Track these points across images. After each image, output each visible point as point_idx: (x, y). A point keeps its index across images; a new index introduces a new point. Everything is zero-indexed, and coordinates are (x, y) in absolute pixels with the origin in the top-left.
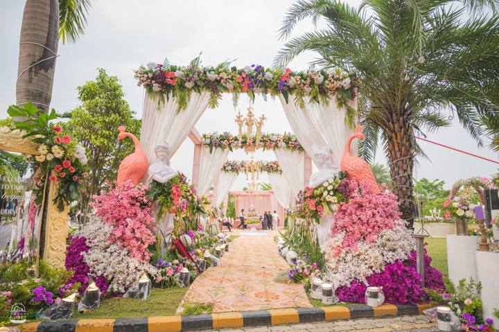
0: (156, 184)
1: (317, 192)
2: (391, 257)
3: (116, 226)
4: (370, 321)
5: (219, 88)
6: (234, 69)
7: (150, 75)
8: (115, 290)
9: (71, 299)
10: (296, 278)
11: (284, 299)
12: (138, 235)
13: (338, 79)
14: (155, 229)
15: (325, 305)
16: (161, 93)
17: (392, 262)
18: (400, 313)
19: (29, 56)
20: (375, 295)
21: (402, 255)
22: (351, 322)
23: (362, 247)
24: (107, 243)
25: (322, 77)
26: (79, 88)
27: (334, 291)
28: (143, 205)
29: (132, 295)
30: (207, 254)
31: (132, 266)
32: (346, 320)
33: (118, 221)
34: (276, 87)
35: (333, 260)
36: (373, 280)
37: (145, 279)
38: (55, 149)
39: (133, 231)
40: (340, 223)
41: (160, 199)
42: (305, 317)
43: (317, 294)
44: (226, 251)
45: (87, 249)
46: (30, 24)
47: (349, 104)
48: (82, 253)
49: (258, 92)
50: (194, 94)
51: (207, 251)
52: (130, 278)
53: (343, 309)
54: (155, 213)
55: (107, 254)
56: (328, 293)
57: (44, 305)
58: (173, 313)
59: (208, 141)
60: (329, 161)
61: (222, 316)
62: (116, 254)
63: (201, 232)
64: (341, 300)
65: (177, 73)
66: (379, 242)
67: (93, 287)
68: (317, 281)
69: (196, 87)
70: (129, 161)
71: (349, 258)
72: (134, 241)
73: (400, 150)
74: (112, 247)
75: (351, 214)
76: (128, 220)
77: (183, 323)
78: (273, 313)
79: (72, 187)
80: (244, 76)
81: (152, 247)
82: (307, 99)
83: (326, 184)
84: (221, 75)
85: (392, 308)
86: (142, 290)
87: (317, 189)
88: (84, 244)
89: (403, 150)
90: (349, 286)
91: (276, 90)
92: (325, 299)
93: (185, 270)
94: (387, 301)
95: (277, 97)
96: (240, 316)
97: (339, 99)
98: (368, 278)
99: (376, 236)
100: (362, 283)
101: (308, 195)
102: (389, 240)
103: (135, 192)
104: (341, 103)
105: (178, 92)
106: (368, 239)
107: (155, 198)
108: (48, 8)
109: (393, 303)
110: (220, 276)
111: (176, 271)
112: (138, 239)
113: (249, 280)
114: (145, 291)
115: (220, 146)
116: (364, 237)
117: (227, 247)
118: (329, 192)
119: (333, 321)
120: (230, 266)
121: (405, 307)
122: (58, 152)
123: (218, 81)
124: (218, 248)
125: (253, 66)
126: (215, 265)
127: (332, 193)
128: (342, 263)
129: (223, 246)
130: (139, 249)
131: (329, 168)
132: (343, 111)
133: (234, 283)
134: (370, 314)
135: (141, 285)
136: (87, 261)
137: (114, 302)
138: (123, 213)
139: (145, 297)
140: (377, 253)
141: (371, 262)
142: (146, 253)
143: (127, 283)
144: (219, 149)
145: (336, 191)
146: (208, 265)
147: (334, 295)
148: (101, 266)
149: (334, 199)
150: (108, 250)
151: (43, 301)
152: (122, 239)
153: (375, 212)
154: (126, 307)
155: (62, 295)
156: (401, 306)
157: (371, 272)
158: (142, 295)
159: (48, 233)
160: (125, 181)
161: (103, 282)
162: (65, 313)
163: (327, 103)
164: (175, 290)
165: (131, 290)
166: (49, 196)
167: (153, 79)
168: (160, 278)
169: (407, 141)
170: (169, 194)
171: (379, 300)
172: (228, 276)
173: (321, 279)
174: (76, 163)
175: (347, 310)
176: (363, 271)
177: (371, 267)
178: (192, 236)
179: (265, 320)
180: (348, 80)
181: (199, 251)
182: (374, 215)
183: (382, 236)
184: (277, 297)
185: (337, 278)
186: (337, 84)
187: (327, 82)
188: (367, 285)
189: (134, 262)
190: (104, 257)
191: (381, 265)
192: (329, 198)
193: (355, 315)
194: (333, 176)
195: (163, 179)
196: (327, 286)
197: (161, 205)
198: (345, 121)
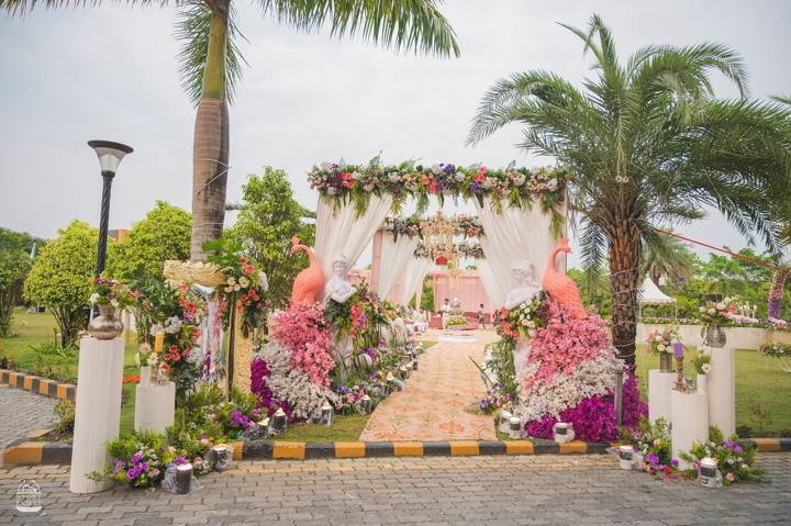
0: (334, 303)
1: (513, 315)
2: (588, 391)
3: (295, 350)
4: (554, 457)
5: (402, 191)
6: (420, 168)
7: (325, 178)
8: (299, 415)
9: (265, 422)
10: (488, 408)
11: (470, 432)
12: (318, 361)
13: (542, 181)
14: (334, 352)
15: (512, 439)
16: (337, 196)
17: (590, 397)
18: (590, 451)
19: (204, 173)
20: (562, 432)
21: (601, 390)
22: (533, 457)
23: (558, 378)
24: (288, 369)
25: (524, 177)
26: (243, 186)
27: (522, 426)
28: (321, 327)
29: (316, 421)
30: (390, 377)
31: (313, 392)
32: (529, 454)
33: (297, 344)
34: (469, 189)
35: (524, 392)
36: (566, 415)
37: (327, 407)
38: (242, 279)
39: (313, 355)
40: (537, 351)
41: (339, 320)
42: (486, 450)
43: (505, 428)
44: (415, 369)
45: (269, 373)
46: (203, 139)
47: (557, 210)
48: (264, 378)
49: (448, 194)
50: (373, 197)
51: (390, 374)
52: (312, 404)
53: (528, 444)
54: (334, 335)
55: (288, 379)
56: (516, 427)
57: (242, 428)
58: (357, 439)
59: (392, 226)
60: (529, 278)
61: (402, 445)
62: (297, 380)
63: (383, 349)
64: (530, 435)
65: (355, 175)
66: (576, 374)
67: (280, 412)
68: (506, 414)
69: (376, 189)
70: (304, 278)
71: (542, 390)
72: (314, 367)
73: (622, 262)
74: (292, 372)
75: (548, 342)
76: (308, 344)
77: (366, 449)
78: (453, 444)
79: (256, 315)
80: (431, 176)
81: (332, 373)
82: (506, 203)
83: (522, 307)
84: (404, 177)
85: (581, 445)
86: (325, 416)
87: (513, 310)
88: (265, 368)
89: (625, 259)
90: (540, 421)
91: (469, 192)
92: (512, 434)
93: (367, 398)
94: (577, 437)
95: (470, 200)
96: (421, 445)
97: (544, 203)
98: (561, 413)
99: (574, 368)
100: (554, 418)
101: (503, 317)
102: (589, 373)
103: (312, 313)
104: (546, 207)
105: (355, 196)
106: (565, 370)
107: (334, 320)
108: (220, 119)
109: (584, 440)
110: (404, 403)
111: (357, 398)
112: (318, 365)
113: (436, 409)
114: (329, 417)
115: (407, 232)
116: (561, 367)
117: (415, 364)
118: (526, 315)
119: (514, 455)
120: (417, 391)
121: (596, 444)
122: (244, 282)
123: (402, 183)
124: (403, 369)
125: (441, 165)
126: (400, 389)
127: (529, 317)
128: (535, 396)
129: (410, 365)
130: (319, 374)
131: (530, 285)
132: (548, 218)
133: (417, 412)
134: (556, 450)
135: (324, 412)
136: (270, 386)
137: (299, 427)
138: (302, 335)
139: (329, 423)
140: (572, 387)
141: (565, 396)
142: (327, 379)
143: (310, 409)
144: (406, 237)
145: (533, 315)
146: (390, 391)
147: (523, 430)
148: (284, 392)
149: (531, 324)
150: (290, 376)
151: (241, 425)
152: (303, 364)
153: (576, 340)
154: (311, 432)
155: (255, 420)
156: (591, 444)
157: (565, 407)
158: (325, 422)
159: (236, 360)
160: (300, 300)
161: (288, 407)
162: (261, 435)
163: (530, 207)
164: (355, 418)
165: (313, 416)
166: (236, 324)
167: (327, 182)
168: (341, 405)
169: (631, 250)
170: (348, 314)
171: (566, 436)
172: (413, 404)
173: (512, 412)
174: (260, 291)
175: (531, 445)
176: (556, 405)
177: (566, 402)
178: (371, 355)
179: (444, 451)
180: (554, 182)
181: (381, 373)
182: (574, 343)
183: (581, 368)
184: (462, 430)
185: (528, 411)
186: (541, 186)
187: (529, 184)
188: (559, 420)
189: (315, 388)
190: (286, 382)
191: (577, 399)
192: (526, 322)
193: (538, 450)
194: (531, 297)
195: (341, 299)
196: (515, 420)
197: (340, 327)
198: (550, 229)
